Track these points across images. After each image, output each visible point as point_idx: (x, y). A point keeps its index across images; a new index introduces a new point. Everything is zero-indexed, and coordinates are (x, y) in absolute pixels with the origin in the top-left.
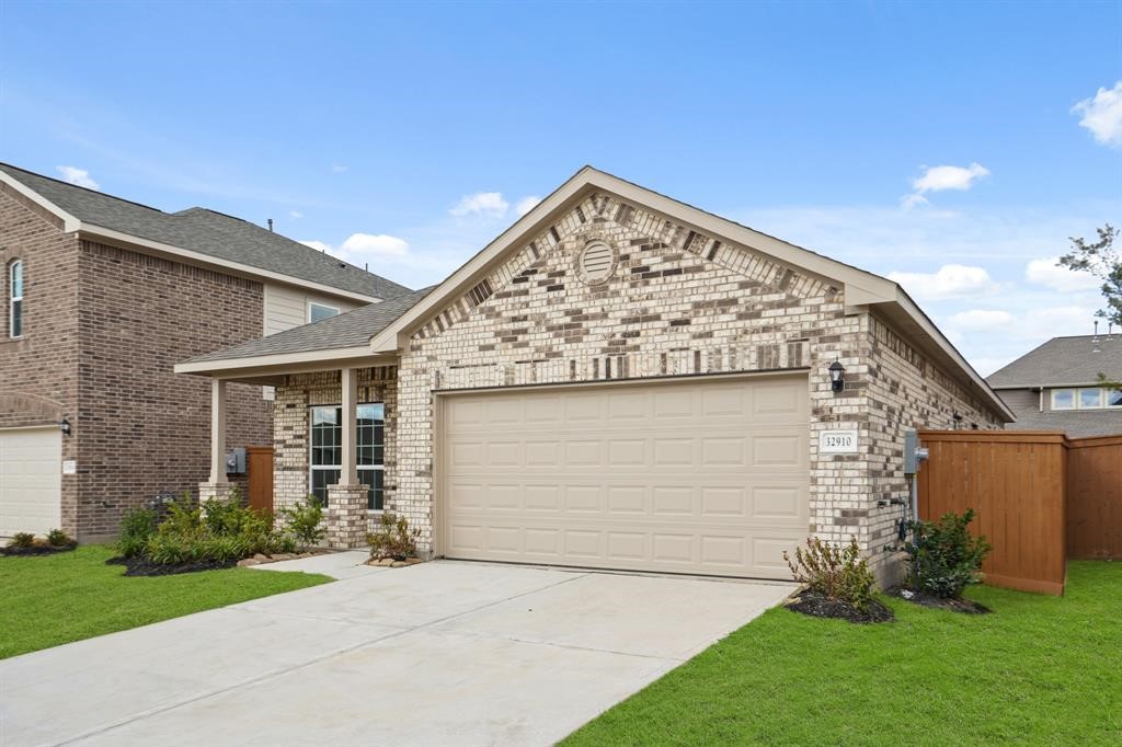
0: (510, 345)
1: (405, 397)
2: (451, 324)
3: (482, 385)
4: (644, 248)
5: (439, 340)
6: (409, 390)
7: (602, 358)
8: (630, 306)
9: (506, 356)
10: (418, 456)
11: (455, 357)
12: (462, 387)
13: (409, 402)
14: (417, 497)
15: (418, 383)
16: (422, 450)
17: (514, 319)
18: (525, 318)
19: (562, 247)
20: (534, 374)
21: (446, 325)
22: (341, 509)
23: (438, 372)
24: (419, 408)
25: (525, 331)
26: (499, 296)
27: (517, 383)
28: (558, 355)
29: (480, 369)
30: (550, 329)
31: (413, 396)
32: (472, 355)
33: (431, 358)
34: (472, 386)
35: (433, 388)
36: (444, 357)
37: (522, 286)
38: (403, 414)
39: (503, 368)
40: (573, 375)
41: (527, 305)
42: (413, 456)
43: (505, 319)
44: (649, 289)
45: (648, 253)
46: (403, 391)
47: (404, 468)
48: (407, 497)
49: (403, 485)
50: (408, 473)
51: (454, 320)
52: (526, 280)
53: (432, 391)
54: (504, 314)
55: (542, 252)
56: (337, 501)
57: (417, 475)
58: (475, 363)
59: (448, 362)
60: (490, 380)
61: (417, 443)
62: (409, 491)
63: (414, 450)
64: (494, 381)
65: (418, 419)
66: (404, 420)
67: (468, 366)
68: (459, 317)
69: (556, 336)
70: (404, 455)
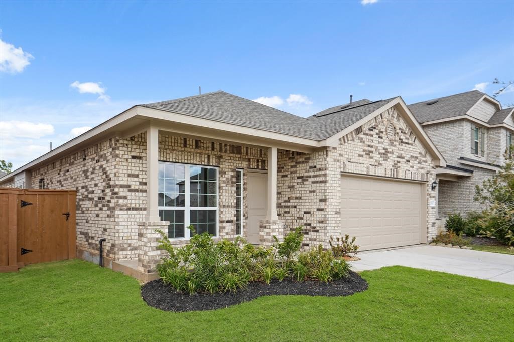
0: (368, 157)
1: (330, 172)
2: (348, 141)
3: (359, 172)
4: (402, 132)
5: (344, 147)
6: (332, 169)
7: (392, 169)
8: (399, 152)
9: (366, 161)
10: (336, 204)
11: (350, 157)
12: (353, 172)
13: (332, 175)
14: (336, 225)
15: (335, 166)
16: (337, 201)
17: (369, 146)
18: (372, 147)
19: (383, 122)
20: (375, 171)
21: (346, 141)
22: (279, 235)
23: (344, 163)
24: (336, 179)
25: (372, 152)
26: (365, 134)
27: (370, 174)
28: (381, 165)
29: (359, 165)
30: (380, 154)
31: (334, 173)
32: (355, 159)
33: (341, 155)
34: (356, 172)
35: (342, 170)
36: (346, 156)
37: (372, 133)
38: (329, 181)
39: (366, 167)
40: (386, 174)
41: (373, 141)
42: (334, 204)
43: (367, 145)
44: (402, 147)
45: (402, 134)
46: (329, 169)
47: (330, 210)
48: (332, 225)
49: (329, 219)
50: (332, 213)
51: (349, 139)
52: (372, 130)
53: (341, 172)
54: (366, 143)
55: (378, 121)
56: (277, 230)
57: (336, 214)
58: (357, 162)
59: (347, 159)
60: (362, 171)
61: (335, 197)
62: (332, 222)
63: (334, 201)
64: (363, 171)
65: (335, 185)
66: (330, 185)
67: (354, 163)
68: (351, 139)
69: (381, 157)
70: (330, 203)
